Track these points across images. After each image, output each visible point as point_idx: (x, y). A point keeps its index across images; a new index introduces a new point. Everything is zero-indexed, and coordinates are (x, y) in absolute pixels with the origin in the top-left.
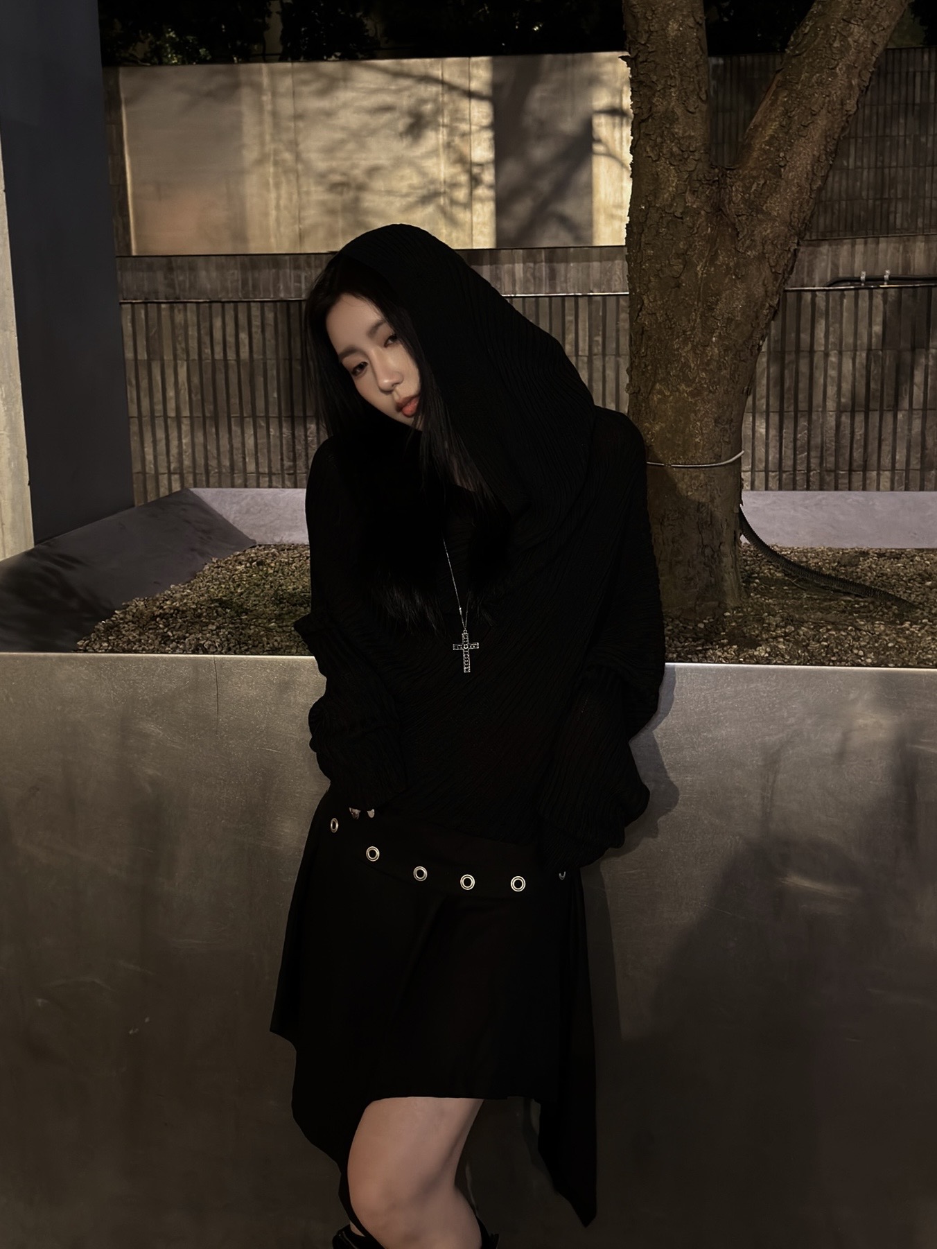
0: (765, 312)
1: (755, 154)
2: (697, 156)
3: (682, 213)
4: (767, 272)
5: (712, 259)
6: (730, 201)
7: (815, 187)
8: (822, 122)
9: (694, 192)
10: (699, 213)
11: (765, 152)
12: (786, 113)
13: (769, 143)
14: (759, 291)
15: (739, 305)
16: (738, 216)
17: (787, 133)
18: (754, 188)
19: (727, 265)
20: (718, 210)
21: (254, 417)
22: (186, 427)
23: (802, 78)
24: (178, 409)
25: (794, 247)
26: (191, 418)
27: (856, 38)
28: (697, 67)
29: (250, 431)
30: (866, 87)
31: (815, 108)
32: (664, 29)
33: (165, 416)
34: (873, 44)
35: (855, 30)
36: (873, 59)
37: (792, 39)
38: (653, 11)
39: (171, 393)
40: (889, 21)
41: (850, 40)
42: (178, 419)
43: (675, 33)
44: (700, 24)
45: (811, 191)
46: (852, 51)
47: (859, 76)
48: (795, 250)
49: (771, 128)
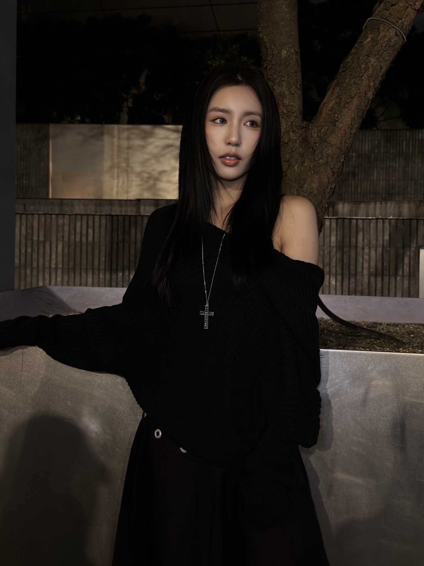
0: (328, 190)
1: (323, 116)
2: (295, 115)
3: (288, 141)
4: (329, 171)
5: (303, 163)
6: (311, 136)
7: (352, 132)
8: (356, 101)
9: (293, 132)
10: (296, 142)
11: (328, 114)
12: (338, 97)
13: (330, 110)
14: (325, 180)
15: (315, 185)
16: (315, 143)
17: (339, 106)
18: (323, 131)
19: (310, 166)
20: (305, 140)
21: (93, 269)
22: (59, 273)
23: (347, 81)
24: (56, 264)
25: (342, 160)
26: (63, 268)
27: (372, 63)
28: (296, 72)
29: (90, 276)
30: (378, 87)
31: (353, 95)
32: (280, 53)
33: (50, 267)
34: (381, 67)
35: (372, 60)
36: (381, 74)
37: (342, 65)
38: (275, 45)
39: (54, 256)
40: (388, 57)
41: (370, 64)
42: (56, 269)
43: (285, 55)
44: (297, 52)
45: (351, 134)
46: (370, 69)
47: (374, 81)
48: (343, 162)
49: (332, 104)
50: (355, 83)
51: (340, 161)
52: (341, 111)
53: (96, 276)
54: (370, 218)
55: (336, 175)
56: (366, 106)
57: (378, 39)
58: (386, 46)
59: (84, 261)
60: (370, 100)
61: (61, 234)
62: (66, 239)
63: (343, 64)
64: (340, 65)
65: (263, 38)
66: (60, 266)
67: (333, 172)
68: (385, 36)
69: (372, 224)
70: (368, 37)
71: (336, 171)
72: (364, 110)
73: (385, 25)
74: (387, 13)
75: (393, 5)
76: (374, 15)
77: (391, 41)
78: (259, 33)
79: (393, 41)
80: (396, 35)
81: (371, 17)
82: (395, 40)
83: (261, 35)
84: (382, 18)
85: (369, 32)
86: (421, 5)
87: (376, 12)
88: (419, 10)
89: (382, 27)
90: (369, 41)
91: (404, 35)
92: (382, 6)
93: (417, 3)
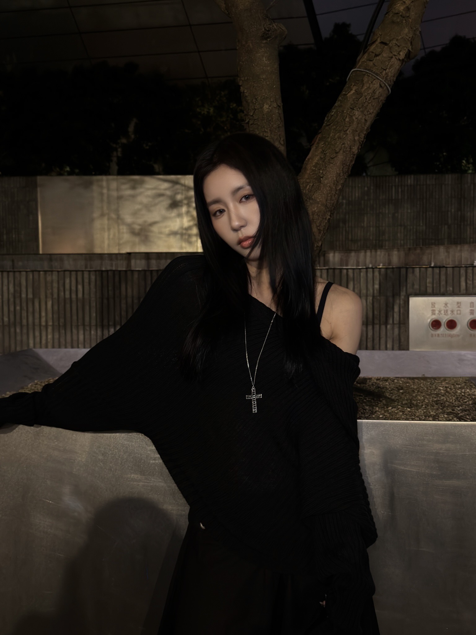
1: (308, 172)
4: (315, 229)
7: (338, 189)
8: (340, 157)
11: (313, 170)
12: (323, 152)
13: (315, 166)
17: (323, 161)
18: (308, 187)
21: (84, 325)
22: (50, 329)
23: (331, 135)
24: (46, 322)
25: (328, 217)
26: (53, 326)
27: (357, 117)
28: (279, 127)
29: (81, 332)
30: (363, 141)
31: (337, 150)
32: (262, 108)
33: (40, 325)
34: (366, 120)
35: (357, 113)
36: (366, 128)
37: (326, 119)
38: (256, 99)
39: (43, 314)
40: (373, 110)
41: (354, 118)
42: (46, 326)
43: (267, 110)
44: (280, 107)
45: (336, 190)
46: (355, 123)
47: (359, 135)
48: (329, 219)
49: (316, 159)
50: (339, 138)
51: (326, 219)
52: (326, 167)
53: (87, 333)
54: (360, 267)
55: (322, 232)
56: (351, 161)
57: (362, 91)
58: (370, 98)
59: (75, 317)
60: (354, 155)
61: (50, 291)
62: (55, 296)
63: (328, 117)
64: (325, 119)
65: (244, 92)
66: (50, 323)
67: (319, 230)
68: (369, 88)
69: (362, 274)
70: (351, 90)
71: (322, 229)
72: (349, 165)
73: (369, 76)
74: (371, 64)
75: (376, 55)
76: (358, 66)
77: (375, 93)
78: (239, 86)
79: (377, 93)
80: (381, 86)
81: (355, 68)
82: (379, 92)
83: (242, 89)
84: (366, 69)
85: (353, 84)
86: (406, 55)
87: (360, 63)
88: (403, 60)
89: (366, 79)
90: (353, 93)
91: (388, 87)
92: (366, 56)
93: (401, 53)
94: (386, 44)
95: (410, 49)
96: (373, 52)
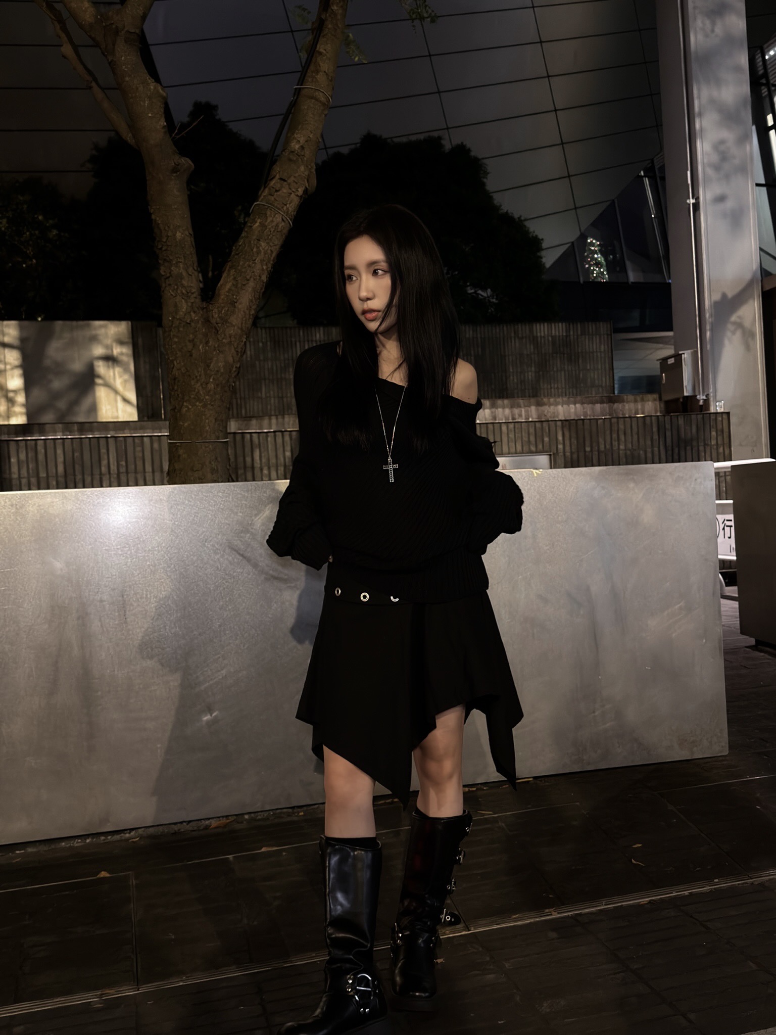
0: (234, 369)
1: (222, 297)
2: (195, 295)
3: (190, 321)
4: (233, 351)
5: (207, 343)
6: (213, 317)
7: (251, 314)
8: (251, 284)
9: (195, 312)
10: (198, 322)
11: (227, 296)
12: (234, 278)
13: (228, 292)
14: (231, 360)
15: (221, 364)
16: (217, 324)
17: (236, 287)
18: (223, 312)
19: (214, 347)
20: (207, 321)
23: (241, 264)
25: (244, 340)
27: (263, 247)
28: (191, 254)
30: (270, 271)
31: (248, 277)
32: (175, 235)
34: (272, 251)
35: (263, 244)
36: (272, 258)
37: (234, 248)
38: (168, 227)
40: (277, 242)
41: (261, 248)
43: (180, 238)
44: (191, 235)
46: (262, 253)
47: (266, 265)
48: (245, 342)
49: (228, 286)
50: (249, 266)
51: (242, 341)
52: (239, 293)
55: (240, 355)
56: (261, 289)
57: (267, 224)
58: (274, 231)
60: (264, 283)
63: (236, 247)
64: (232, 248)
65: (155, 220)
67: (237, 352)
68: (272, 221)
70: (256, 222)
71: (239, 351)
72: (260, 292)
73: (272, 210)
74: (272, 198)
75: (277, 191)
76: (260, 199)
77: (278, 226)
78: (151, 214)
79: (280, 226)
80: (283, 220)
81: (257, 201)
82: (282, 226)
83: (153, 217)
84: (268, 204)
85: (257, 217)
86: (304, 192)
87: (262, 197)
88: (301, 196)
89: (268, 213)
90: (259, 225)
91: (290, 221)
92: (267, 191)
93: (299, 190)
94: (285, 181)
95: (307, 187)
96: (273, 188)
